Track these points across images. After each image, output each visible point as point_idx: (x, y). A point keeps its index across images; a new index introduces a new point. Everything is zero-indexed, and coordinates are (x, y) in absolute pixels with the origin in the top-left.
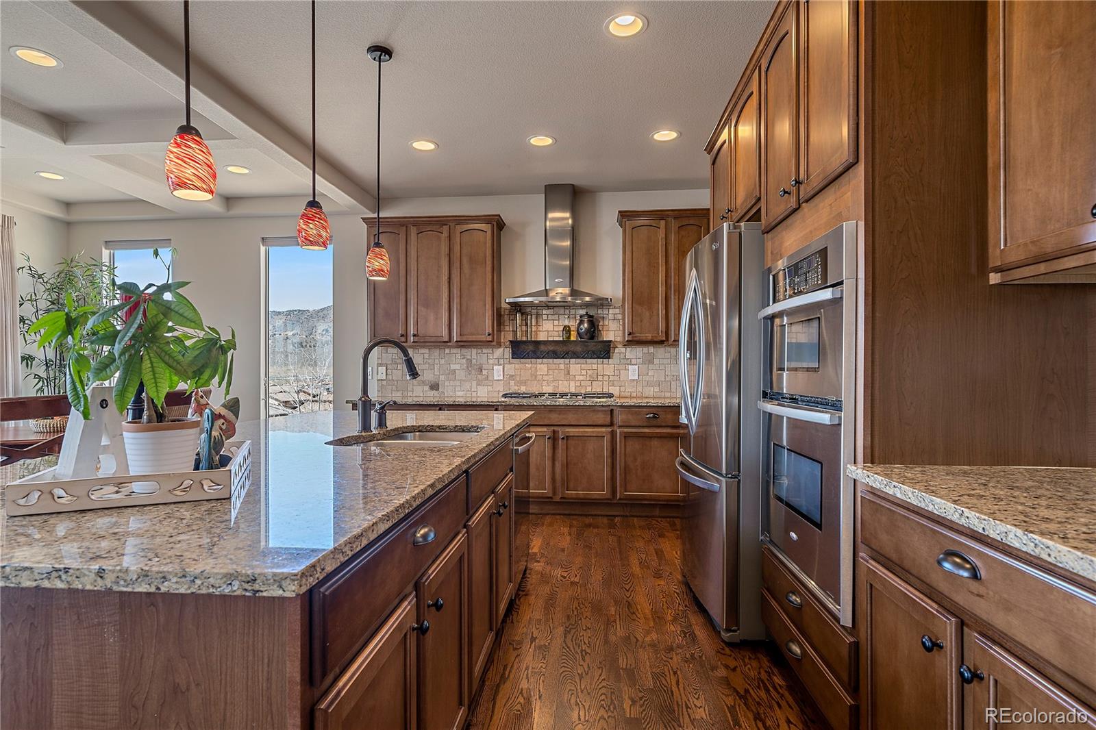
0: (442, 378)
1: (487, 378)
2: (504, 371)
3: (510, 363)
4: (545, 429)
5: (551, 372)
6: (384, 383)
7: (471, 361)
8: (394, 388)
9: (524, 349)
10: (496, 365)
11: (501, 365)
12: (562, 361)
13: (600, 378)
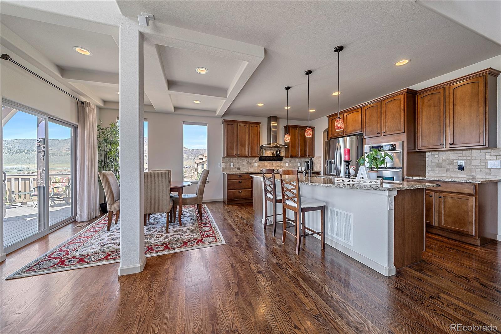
0: (241, 166)
1: (253, 166)
2: (257, 164)
3: (259, 162)
5: (269, 164)
6: (224, 168)
7: (248, 161)
8: (227, 169)
9: (262, 159)
10: (255, 162)
12: (271, 161)
13: (280, 166)
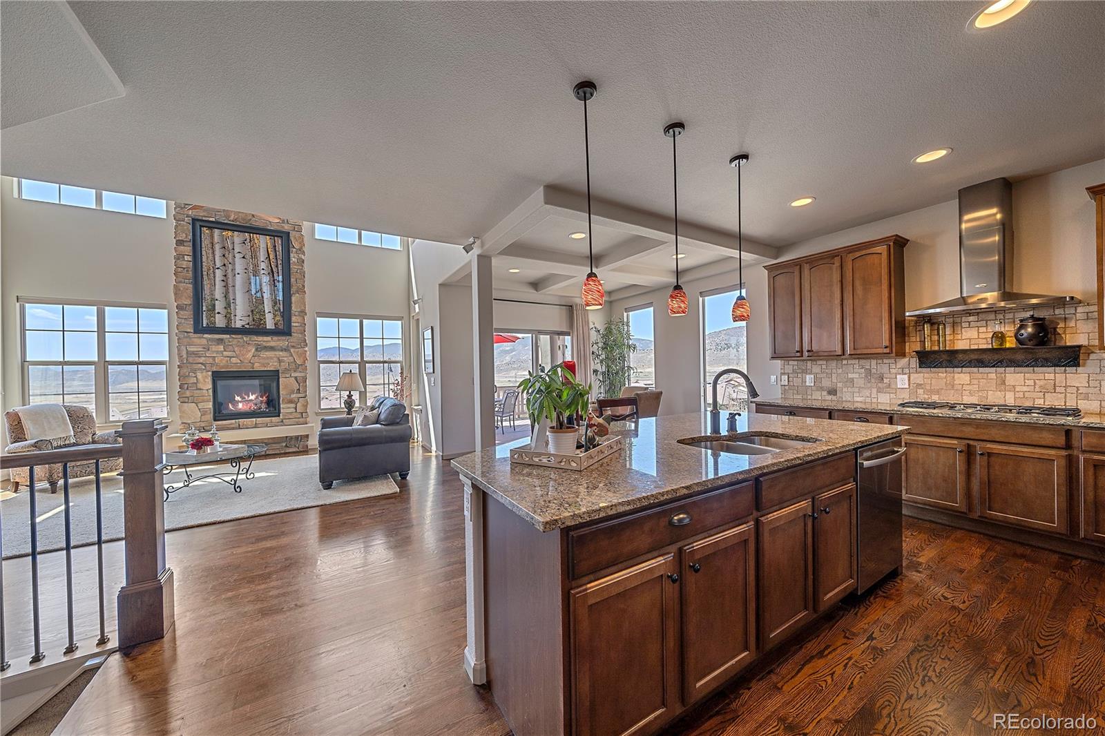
0: (839, 385)
1: (889, 386)
2: (909, 380)
3: (916, 372)
4: (956, 442)
5: (975, 382)
6: (787, 388)
7: (871, 371)
8: (795, 392)
9: (935, 359)
10: (900, 374)
11: (905, 374)
12: (992, 370)
13: (1061, 389)
